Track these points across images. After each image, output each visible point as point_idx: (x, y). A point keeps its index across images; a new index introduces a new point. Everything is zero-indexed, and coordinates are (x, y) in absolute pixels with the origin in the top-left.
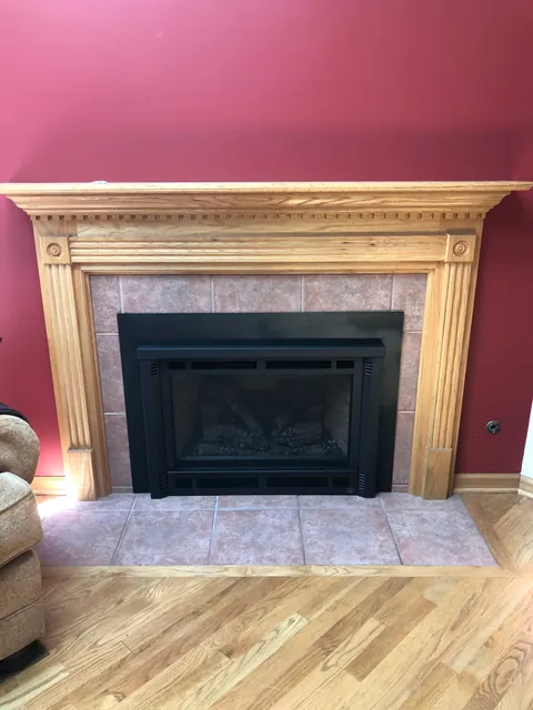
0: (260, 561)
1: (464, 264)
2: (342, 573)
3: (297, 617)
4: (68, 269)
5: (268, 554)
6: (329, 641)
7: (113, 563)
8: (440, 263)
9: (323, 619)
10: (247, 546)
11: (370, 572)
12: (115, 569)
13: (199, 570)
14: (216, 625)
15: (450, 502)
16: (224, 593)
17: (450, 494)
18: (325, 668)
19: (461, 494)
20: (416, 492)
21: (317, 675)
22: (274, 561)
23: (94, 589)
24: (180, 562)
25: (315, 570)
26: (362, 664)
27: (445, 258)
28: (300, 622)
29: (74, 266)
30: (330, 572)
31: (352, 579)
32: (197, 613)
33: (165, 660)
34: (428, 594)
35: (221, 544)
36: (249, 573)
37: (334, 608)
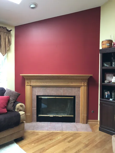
0: (55, 130)
1: (85, 86)
2: (68, 132)
3: (60, 137)
4: (30, 86)
5: (57, 130)
6: (65, 139)
7: (33, 130)
8: (82, 86)
9: (64, 137)
10: (54, 129)
11: (72, 132)
12: (33, 131)
13: (46, 131)
14: (48, 137)
15: (87, 124)
16: (50, 134)
17: (87, 123)
18: (64, 142)
19: (89, 123)
20: (81, 123)
21: (63, 142)
22: (58, 130)
23: (30, 133)
24: (43, 130)
25: (64, 131)
26: (69, 142)
27: (83, 85)
28: (61, 137)
29: (30, 85)
30: (66, 132)
31: (70, 133)
32: (45, 136)
33: (41, 140)
34: (81, 135)
35: (49, 129)
36: (54, 132)
37: (66, 136)
